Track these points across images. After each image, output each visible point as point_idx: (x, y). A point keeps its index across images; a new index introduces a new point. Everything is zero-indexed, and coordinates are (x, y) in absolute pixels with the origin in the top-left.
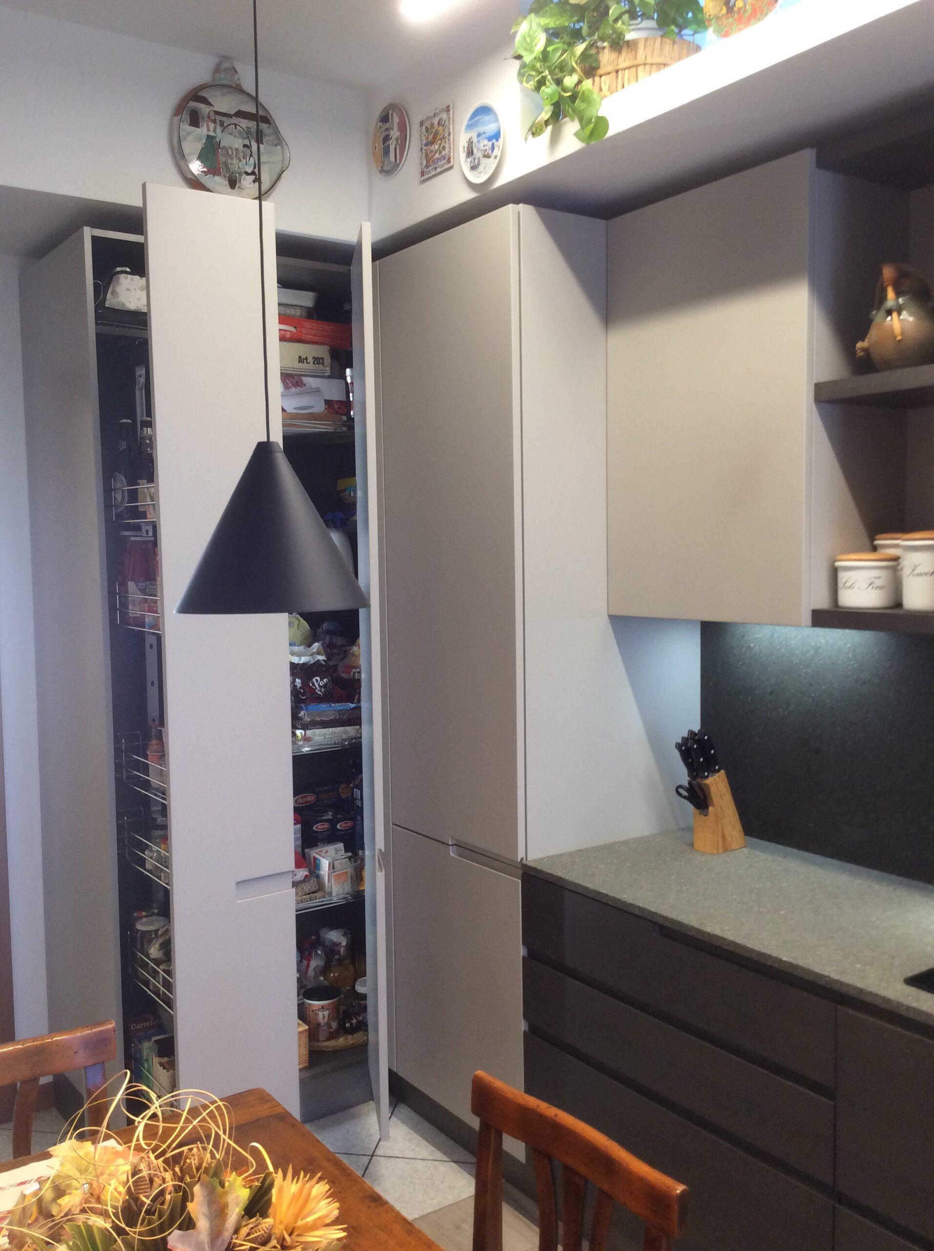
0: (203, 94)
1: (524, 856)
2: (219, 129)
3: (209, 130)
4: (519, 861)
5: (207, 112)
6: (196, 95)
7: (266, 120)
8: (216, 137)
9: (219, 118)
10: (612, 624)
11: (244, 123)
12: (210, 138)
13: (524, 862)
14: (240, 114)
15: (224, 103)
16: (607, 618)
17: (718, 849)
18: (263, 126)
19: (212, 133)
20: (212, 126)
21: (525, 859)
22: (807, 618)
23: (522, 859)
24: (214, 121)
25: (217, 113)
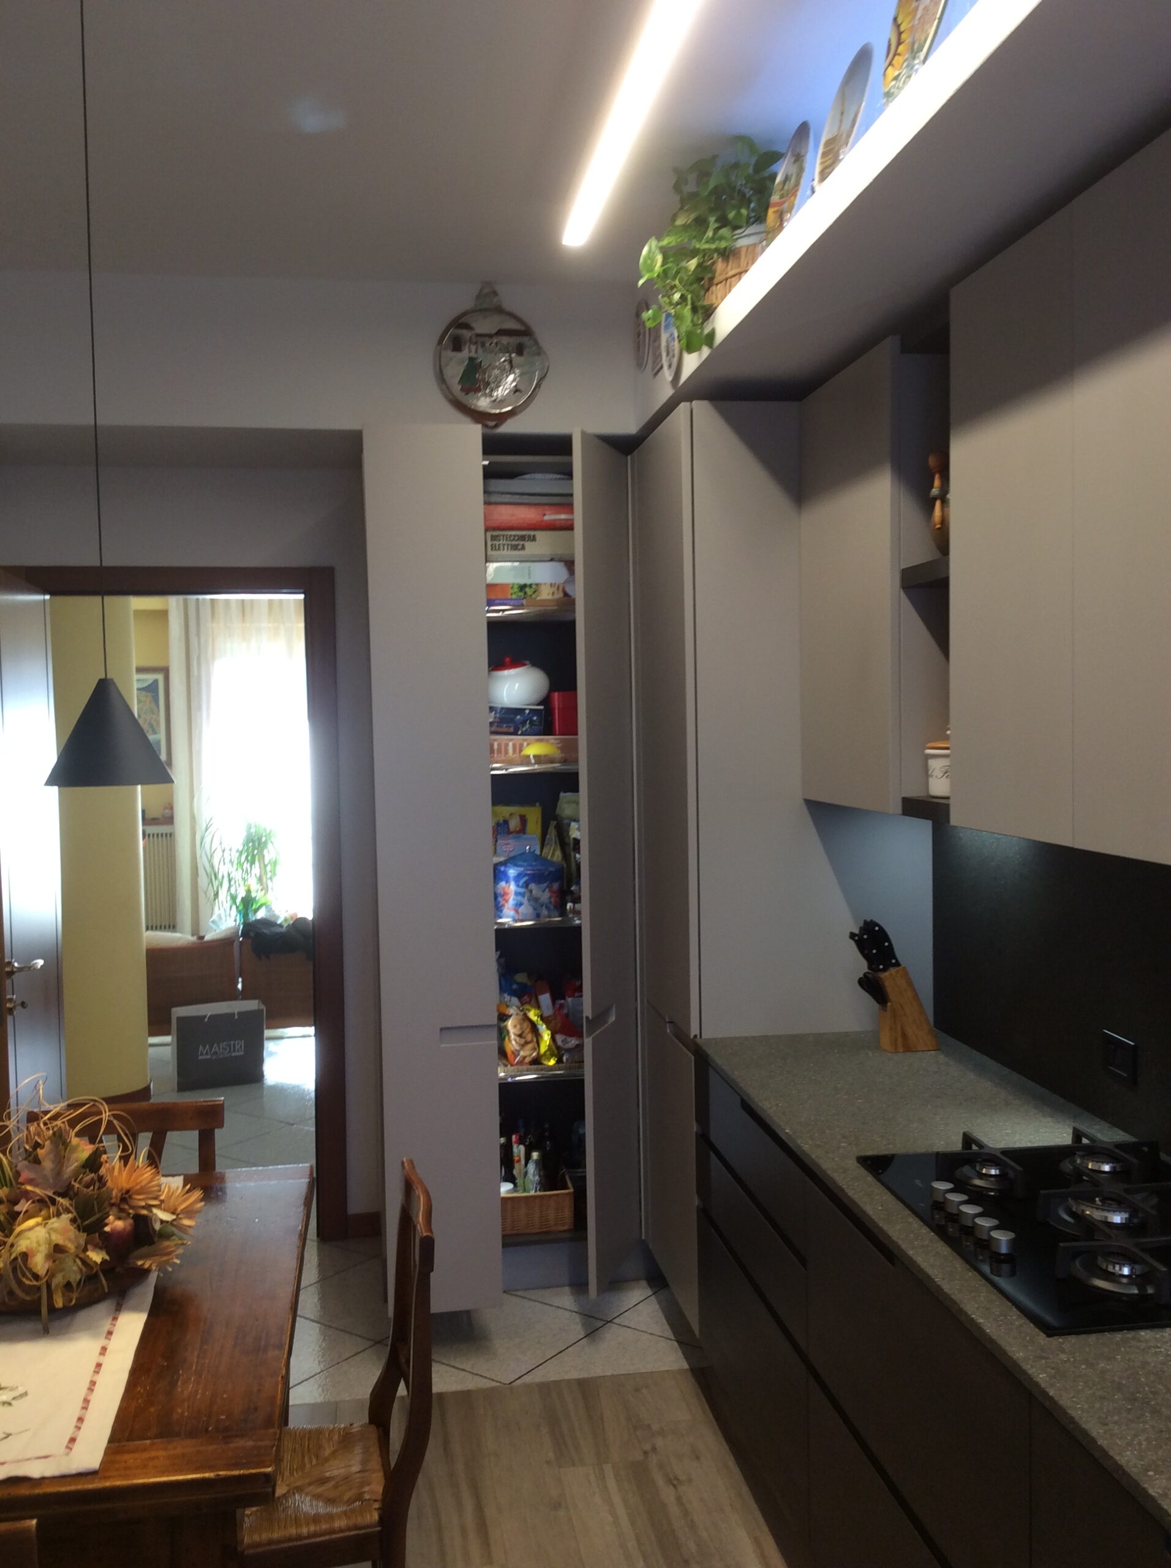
0: (463, 320)
1: (698, 1033)
2: (480, 350)
3: (470, 352)
4: (692, 1037)
5: (469, 337)
6: (460, 322)
7: (527, 332)
8: (476, 359)
9: (480, 339)
10: (809, 808)
11: (505, 340)
12: (471, 359)
13: (698, 1040)
14: (501, 332)
15: (484, 325)
16: (803, 801)
17: (896, 1048)
18: (525, 340)
19: (473, 354)
20: (473, 348)
21: (698, 1037)
22: (898, 807)
23: (695, 1036)
24: (476, 343)
25: (478, 335)
